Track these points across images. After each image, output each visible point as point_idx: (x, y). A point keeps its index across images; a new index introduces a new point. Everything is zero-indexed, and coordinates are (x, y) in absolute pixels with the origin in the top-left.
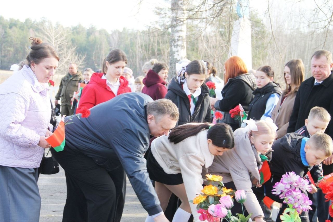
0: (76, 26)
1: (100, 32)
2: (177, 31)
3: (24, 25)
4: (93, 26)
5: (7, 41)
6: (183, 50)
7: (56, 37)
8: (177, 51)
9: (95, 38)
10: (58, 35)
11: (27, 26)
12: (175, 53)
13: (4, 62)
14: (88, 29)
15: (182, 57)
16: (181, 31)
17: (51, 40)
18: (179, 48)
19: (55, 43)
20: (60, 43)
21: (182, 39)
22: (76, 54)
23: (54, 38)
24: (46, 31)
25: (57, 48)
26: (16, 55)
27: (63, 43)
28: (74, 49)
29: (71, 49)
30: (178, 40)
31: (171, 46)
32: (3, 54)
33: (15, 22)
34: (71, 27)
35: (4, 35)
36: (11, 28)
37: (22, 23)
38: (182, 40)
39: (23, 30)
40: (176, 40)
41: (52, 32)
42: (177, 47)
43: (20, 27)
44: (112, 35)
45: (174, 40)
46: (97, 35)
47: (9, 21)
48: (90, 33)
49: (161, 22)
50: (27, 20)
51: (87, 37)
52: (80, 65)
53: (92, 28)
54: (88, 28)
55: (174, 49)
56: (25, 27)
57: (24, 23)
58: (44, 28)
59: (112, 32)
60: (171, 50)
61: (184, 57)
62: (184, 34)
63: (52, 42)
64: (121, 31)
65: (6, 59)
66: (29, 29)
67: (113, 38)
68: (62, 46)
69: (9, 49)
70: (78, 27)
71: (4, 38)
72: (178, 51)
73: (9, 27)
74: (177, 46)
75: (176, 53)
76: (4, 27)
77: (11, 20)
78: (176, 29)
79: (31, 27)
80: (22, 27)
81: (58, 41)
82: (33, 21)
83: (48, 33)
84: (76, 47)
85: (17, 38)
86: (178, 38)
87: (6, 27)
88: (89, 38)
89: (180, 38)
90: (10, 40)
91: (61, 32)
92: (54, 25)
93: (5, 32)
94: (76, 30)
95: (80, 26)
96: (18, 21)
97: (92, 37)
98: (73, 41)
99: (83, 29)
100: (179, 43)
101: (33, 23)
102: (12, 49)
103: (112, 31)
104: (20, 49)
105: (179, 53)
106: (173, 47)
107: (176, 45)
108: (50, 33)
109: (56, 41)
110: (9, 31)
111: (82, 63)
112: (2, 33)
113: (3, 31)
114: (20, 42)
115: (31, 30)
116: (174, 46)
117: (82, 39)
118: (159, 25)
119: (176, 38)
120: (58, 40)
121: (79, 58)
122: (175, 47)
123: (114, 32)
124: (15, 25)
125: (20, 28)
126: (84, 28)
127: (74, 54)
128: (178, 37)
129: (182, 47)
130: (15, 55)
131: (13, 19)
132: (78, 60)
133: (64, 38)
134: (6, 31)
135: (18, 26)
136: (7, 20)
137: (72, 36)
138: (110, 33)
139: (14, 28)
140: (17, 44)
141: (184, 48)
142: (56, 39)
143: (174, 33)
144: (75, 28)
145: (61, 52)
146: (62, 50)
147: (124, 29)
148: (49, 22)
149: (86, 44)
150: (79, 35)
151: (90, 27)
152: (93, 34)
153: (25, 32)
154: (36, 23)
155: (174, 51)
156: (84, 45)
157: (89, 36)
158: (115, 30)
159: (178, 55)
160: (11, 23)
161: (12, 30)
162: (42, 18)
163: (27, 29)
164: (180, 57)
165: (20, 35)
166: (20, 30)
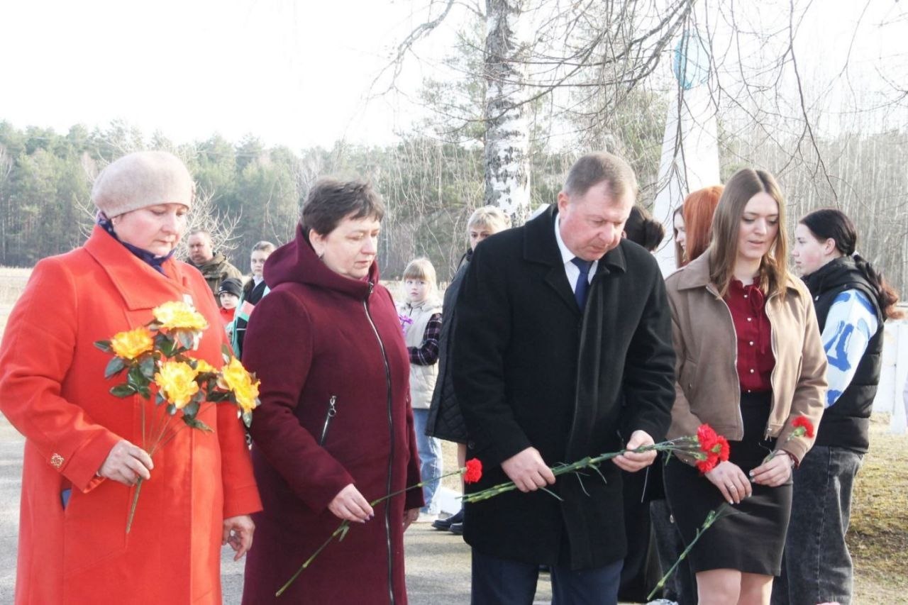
0: (208, 142)
1: (274, 156)
2: (507, 135)
3: (66, 143)
4: (255, 141)
5: (22, 189)
6: (522, 186)
8: (504, 192)
9: (260, 170)
11: (75, 145)
12: (499, 197)
13: (15, 245)
14: (240, 149)
16: (516, 134)
18: (511, 182)
21: (518, 156)
22: (214, 215)
26: (47, 225)
30: (508, 160)
31: (488, 177)
32: (10, 224)
33: (43, 136)
34: (193, 145)
35: (12, 172)
36: (30, 151)
37: (61, 137)
38: (519, 160)
39: (64, 157)
40: (502, 160)
42: (505, 181)
43: (56, 150)
44: (305, 161)
45: (496, 162)
46: (265, 162)
47: (25, 133)
48: (245, 157)
50: (73, 130)
51: (239, 171)
53: (251, 145)
54: (240, 146)
55: (498, 186)
56: (71, 147)
57: (67, 137)
59: (305, 154)
60: (490, 189)
61: (524, 206)
62: (523, 144)
64: (329, 147)
65: (19, 237)
66: (80, 152)
67: (309, 170)
69: (27, 208)
70: (212, 143)
71: (13, 180)
72: (508, 191)
73: (25, 149)
74: (506, 175)
75: (504, 196)
76: (13, 151)
77: (32, 130)
78: (502, 130)
79: (85, 148)
80: (60, 152)
82: (90, 130)
85: (49, 178)
86: (506, 153)
87: (19, 151)
88: (244, 171)
89: (514, 154)
90: (28, 185)
92: (147, 140)
93: (16, 164)
94: (208, 152)
95: (218, 140)
96: (50, 132)
97: (251, 170)
98: (200, 179)
99: (227, 149)
100: (512, 167)
101: (91, 138)
102: (35, 209)
103: (304, 151)
104: (57, 209)
105: (511, 196)
106: (494, 180)
107: (502, 175)
110: (28, 161)
111: (231, 237)
112: (8, 166)
113: (11, 163)
114: (55, 190)
115: (86, 157)
116: (497, 177)
117: (224, 174)
119: (502, 154)
121: (222, 223)
122: (498, 181)
123: (312, 154)
124: (43, 144)
125: (55, 154)
126: (230, 145)
127: (207, 215)
128: (505, 150)
129: (520, 178)
130: (43, 224)
131: (37, 128)
132: (221, 229)
134: (18, 160)
135: (49, 147)
136: (20, 132)
137: (199, 169)
138: (299, 155)
139: (40, 152)
140: (49, 194)
141: (526, 181)
143: (496, 140)
144: (203, 147)
147: (340, 144)
148: (135, 132)
149: (235, 189)
150: (215, 166)
151: (246, 143)
152: (253, 160)
153: (68, 162)
154: (98, 136)
155: (498, 192)
156: (230, 192)
157: (244, 165)
158: (312, 149)
159: (510, 201)
160: (31, 140)
161: (35, 158)
162: (116, 122)
163: (76, 155)
164: (516, 207)
165: (56, 169)
166: (56, 158)
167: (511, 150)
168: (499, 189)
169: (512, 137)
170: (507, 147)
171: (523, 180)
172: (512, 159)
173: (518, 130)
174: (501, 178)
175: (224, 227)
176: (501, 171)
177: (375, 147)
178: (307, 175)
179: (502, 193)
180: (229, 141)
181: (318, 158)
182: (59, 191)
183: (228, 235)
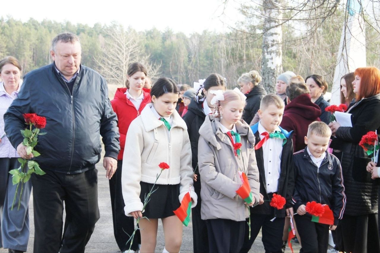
0: (151, 31)
1: (178, 36)
2: (272, 34)
3: (92, 31)
4: (170, 30)
6: (278, 57)
7: (127, 43)
8: (270, 59)
9: (172, 42)
10: (129, 42)
11: (96, 31)
12: (268, 61)
14: (164, 34)
15: (277, 65)
16: (276, 34)
17: (121, 47)
18: (273, 55)
19: (126, 51)
20: (132, 51)
21: (277, 43)
22: (150, 64)
23: (125, 46)
24: (116, 38)
25: (129, 56)
27: (135, 51)
28: (147, 57)
29: (144, 57)
30: (272, 45)
31: (263, 53)
33: (83, 28)
34: (144, 31)
36: (78, 34)
37: (91, 28)
38: (277, 45)
39: (91, 36)
40: (270, 45)
41: (122, 39)
42: (271, 54)
43: (89, 33)
44: (191, 39)
45: (267, 46)
46: (174, 39)
47: (76, 26)
48: (165, 37)
49: (247, 22)
50: (96, 25)
51: (163, 42)
52: (155, 76)
53: (168, 32)
54: (164, 32)
55: (268, 56)
56: (94, 32)
57: (93, 28)
58: (113, 34)
59: (191, 36)
60: (264, 58)
61: (279, 65)
62: (279, 38)
63: (123, 49)
64: (201, 33)
66: (98, 34)
67: (192, 43)
68: (134, 54)
70: (152, 31)
72: (272, 59)
73: (76, 33)
75: (270, 61)
77: (79, 25)
78: (270, 32)
79: (100, 33)
80: (90, 34)
81: (129, 49)
82: (102, 25)
83: (118, 39)
84: (149, 56)
85: (86, 45)
88: (165, 43)
89: (275, 43)
91: (133, 38)
92: (126, 30)
94: (150, 35)
95: (155, 29)
96: (86, 26)
97: (168, 42)
98: (147, 47)
99: (158, 33)
100: (274, 48)
101: (103, 28)
103: (190, 34)
104: (88, 58)
105: (273, 61)
106: (266, 54)
107: (270, 52)
108: (121, 40)
109: (127, 48)
111: (157, 73)
114: (88, 50)
115: (101, 36)
116: (267, 52)
117: (157, 44)
118: (245, 26)
119: (270, 43)
120: (129, 47)
121: (153, 67)
122: (268, 54)
123: (193, 36)
124: (83, 31)
125: (88, 35)
126: (160, 32)
127: (147, 64)
128: (271, 41)
129: (277, 53)
131: (81, 24)
132: (153, 70)
133: (136, 44)
135: (86, 32)
136: (74, 26)
137: (146, 42)
138: (188, 36)
139: (82, 34)
141: (280, 55)
142: (127, 46)
143: (267, 37)
144: (149, 33)
145: (133, 61)
146: (134, 59)
147: (205, 32)
148: (121, 26)
149: (161, 50)
150: (153, 40)
151: (166, 31)
152: (169, 39)
153: (93, 39)
154: (105, 28)
155: (268, 59)
156: (159, 51)
157: (165, 40)
158: (194, 34)
159: (273, 63)
160: (78, 29)
161: (80, 36)
162: (113, 22)
163: (97, 35)
164: (275, 66)
165: (88, 42)
166: (88, 37)
167: (273, 41)
168: (268, 58)
169: (274, 35)
170: (272, 40)
171: (279, 54)
172: (274, 45)
173: (277, 32)
174: (269, 53)
175: (154, 69)
176: (269, 50)
177: (220, 33)
178: (192, 45)
179: (269, 60)
180: (159, 30)
181: (196, 37)
182: (90, 50)
183: (156, 72)
